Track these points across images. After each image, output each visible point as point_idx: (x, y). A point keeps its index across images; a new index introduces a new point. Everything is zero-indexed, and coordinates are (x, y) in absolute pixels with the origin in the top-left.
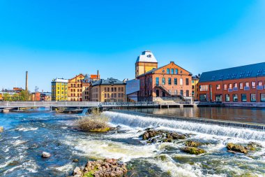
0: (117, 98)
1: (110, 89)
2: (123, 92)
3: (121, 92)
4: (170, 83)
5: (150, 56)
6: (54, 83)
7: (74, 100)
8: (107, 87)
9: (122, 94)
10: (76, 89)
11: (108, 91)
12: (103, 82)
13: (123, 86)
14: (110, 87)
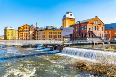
0: (57, 38)
1: (53, 33)
2: (61, 35)
3: (59, 35)
4: (95, 30)
5: (71, 15)
6: (6, 29)
7: (23, 39)
8: (51, 31)
9: (60, 36)
10: (24, 33)
11: (52, 34)
12: (48, 29)
13: (61, 31)
14: (53, 31)
